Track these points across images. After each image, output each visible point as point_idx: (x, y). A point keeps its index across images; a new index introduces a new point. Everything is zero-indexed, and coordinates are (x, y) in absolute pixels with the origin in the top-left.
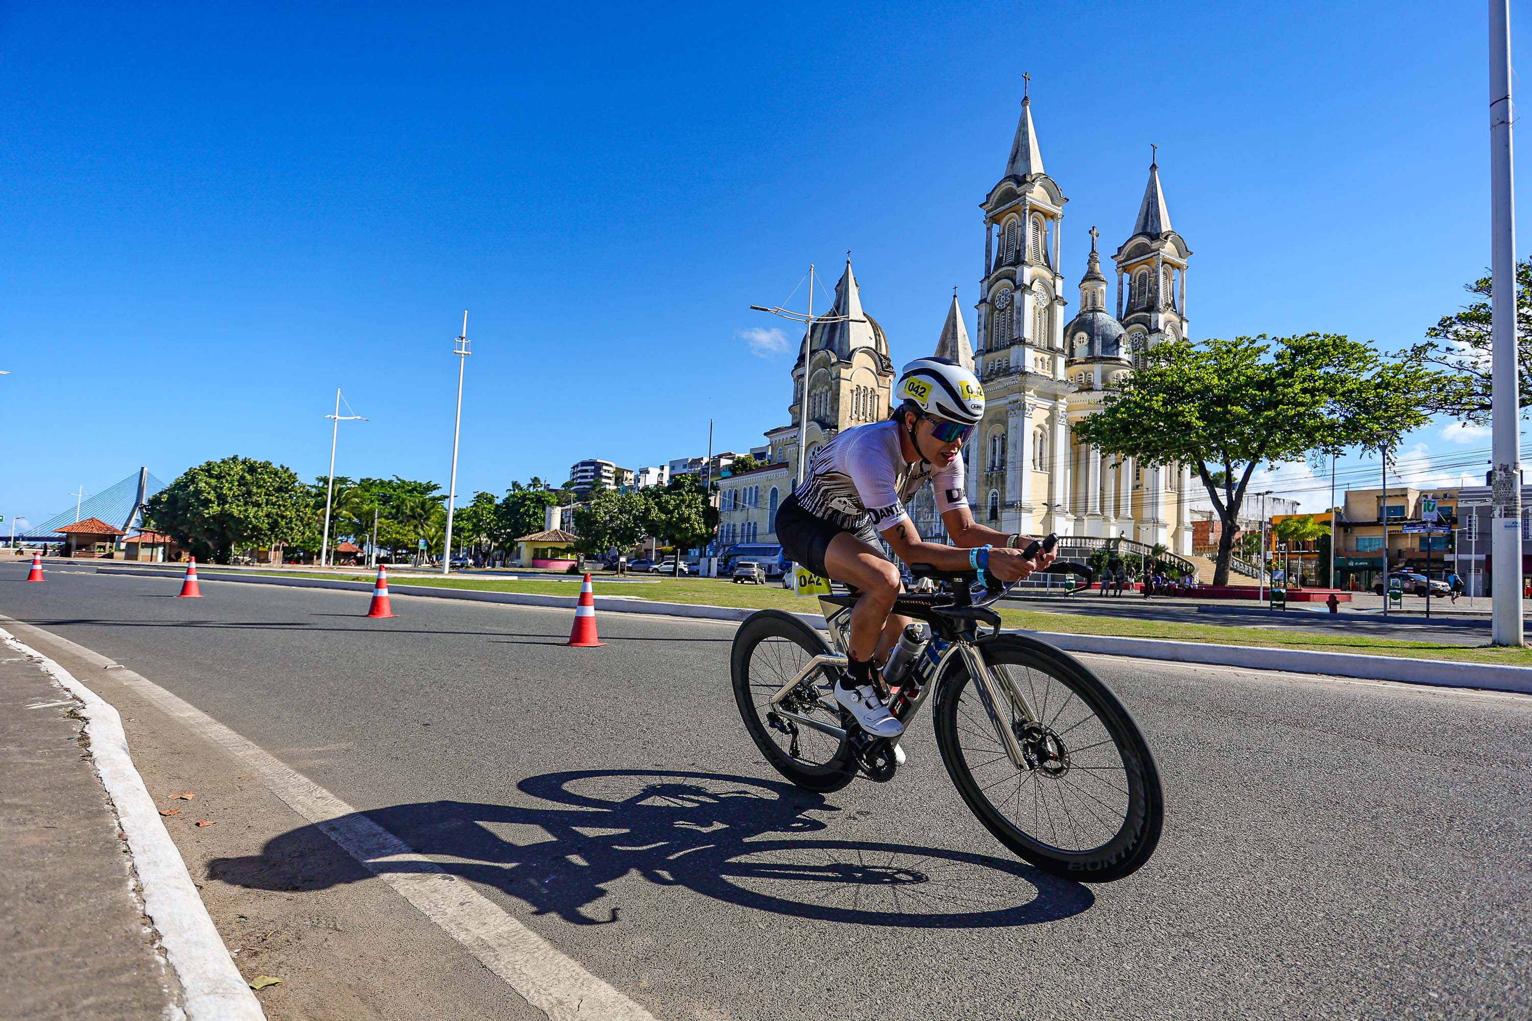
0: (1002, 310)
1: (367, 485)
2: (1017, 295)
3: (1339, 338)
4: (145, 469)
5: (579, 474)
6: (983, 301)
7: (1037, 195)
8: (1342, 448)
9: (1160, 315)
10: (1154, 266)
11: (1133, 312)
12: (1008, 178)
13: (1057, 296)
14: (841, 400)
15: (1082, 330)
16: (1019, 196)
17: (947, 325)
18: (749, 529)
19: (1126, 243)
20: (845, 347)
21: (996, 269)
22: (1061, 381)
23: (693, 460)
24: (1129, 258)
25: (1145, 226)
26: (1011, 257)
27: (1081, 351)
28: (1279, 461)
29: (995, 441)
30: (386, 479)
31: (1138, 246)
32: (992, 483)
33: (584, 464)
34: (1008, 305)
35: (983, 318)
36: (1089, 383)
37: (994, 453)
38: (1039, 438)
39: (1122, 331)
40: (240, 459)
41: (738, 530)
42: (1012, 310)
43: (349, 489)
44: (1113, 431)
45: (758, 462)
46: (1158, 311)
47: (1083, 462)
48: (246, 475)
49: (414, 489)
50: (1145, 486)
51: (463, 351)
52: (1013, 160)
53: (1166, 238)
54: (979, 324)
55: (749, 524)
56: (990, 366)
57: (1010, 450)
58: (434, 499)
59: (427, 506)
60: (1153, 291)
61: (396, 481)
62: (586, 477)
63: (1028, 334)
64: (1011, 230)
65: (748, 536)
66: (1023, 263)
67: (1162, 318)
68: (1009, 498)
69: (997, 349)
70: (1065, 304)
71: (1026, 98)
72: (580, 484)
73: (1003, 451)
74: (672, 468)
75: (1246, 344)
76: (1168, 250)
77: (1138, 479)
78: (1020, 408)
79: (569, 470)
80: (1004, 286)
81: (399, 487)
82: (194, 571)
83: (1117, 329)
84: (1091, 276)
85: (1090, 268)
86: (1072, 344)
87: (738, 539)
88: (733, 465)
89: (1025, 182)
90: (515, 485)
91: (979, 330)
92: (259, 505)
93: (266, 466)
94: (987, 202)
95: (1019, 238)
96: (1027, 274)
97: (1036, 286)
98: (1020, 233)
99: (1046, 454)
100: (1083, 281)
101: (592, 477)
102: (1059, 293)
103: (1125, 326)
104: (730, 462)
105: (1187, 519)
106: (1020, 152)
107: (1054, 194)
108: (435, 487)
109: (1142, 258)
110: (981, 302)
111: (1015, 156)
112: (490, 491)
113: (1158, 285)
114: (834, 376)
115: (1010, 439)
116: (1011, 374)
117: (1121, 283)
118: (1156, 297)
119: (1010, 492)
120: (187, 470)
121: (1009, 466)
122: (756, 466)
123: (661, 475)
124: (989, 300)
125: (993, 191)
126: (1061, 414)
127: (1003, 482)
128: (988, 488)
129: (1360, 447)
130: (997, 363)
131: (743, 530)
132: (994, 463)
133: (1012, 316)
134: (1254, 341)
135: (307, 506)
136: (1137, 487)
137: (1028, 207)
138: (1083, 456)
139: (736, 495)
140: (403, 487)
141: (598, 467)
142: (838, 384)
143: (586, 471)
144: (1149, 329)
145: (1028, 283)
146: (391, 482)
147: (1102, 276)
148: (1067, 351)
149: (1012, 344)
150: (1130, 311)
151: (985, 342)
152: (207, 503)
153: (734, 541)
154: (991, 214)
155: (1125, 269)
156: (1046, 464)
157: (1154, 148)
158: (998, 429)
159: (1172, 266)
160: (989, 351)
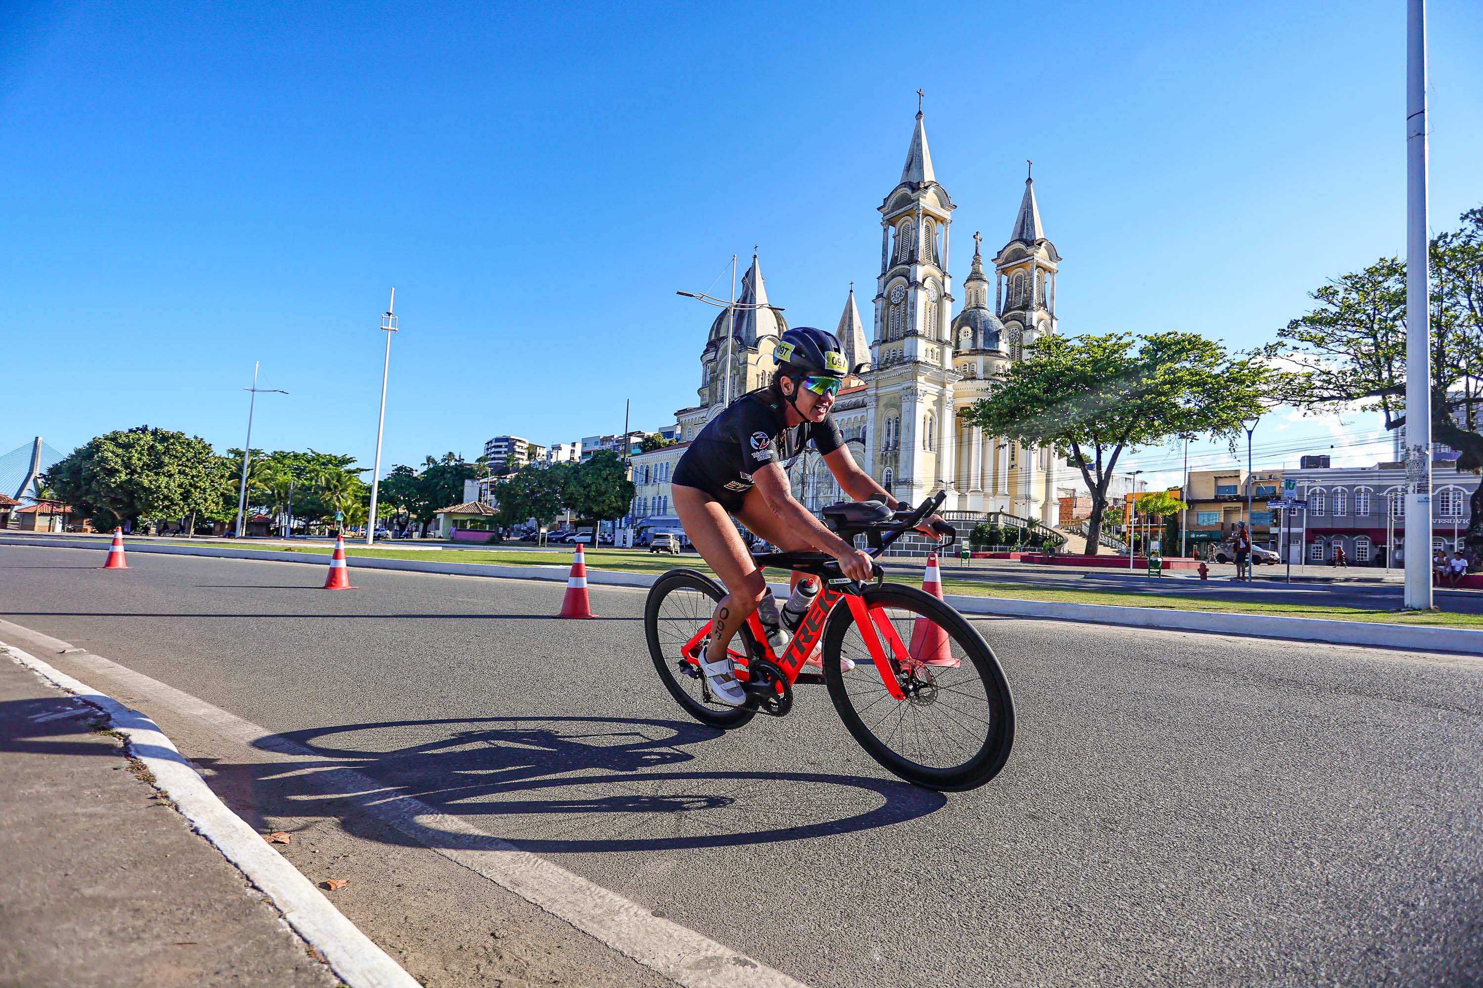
0: (897, 305)
1: (280, 457)
2: (911, 291)
3: (1194, 336)
4: (40, 439)
5: (493, 450)
6: (880, 296)
7: (929, 201)
8: (1195, 433)
9: (1034, 313)
10: (1029, 270)
11: (1011, 310)
12: (903, 184)
13: (945, 294)
14: (748, 383)
15: (967, 325)
16: (913, 201)
17: (844, 318)
18: (659, 502)
19: (1005, 248)
20: (751, 335)
21: (891, 267)
22: (949, 370)
23: (605, 437)
24: (1007, 261)
25: (1021, 233)
26: (905, 257)
27: (966, 343)
28: (1141, 445)
29: (889, 423)
30: (300, 451)
31: (1015, 251)
32: (886, 462)
33: (497, 440)
34: (902, 300)
35: (880, 311)
36: (973, 373)
37: (889, 435)
38: (929, 422)
39: (1002, 327)
40: (150, 429)
41: (650, 503)
42: (906, 305)
43: (263, 460)
44: (1000, 415)
45: (667, 441)
46: (1032, 309)
47: (965, 443)
48: (157, 444)
49: (330, 462)
50: (1019, 466)
51: (390, 327)
52: (908, 168)
53: (1040, 244)
54: (876, 316)
55: (660, 497)
56: (886, 355)
57: (903, 431)
58: (349, 472)
59: (344, 479)
60: (1028, 292)
61: (310, 454)
62: (500, 453)
63: (920, 327)
64: (906, 232)
65: (659, 509)
66: (916, 262)
67: (1036, 316)
68: (902, 476)
69: (892, 340)
70: (953, 300)
71: (920, 113)
72: (493, 459)
73: (897, 433)
74: (584, 445)
75: (1114, 340)
76: (1041, 255)
77: (1013, 459)
78: (913, 393)
79: (484, 446)
80: (899, 283)
81: (313, 459)
82: (120, 542)
83: (997, 324)
84: (976, 276)
85: (974, 269)
86: (958, 337)
87: (649, 512)
88: (643, 443)
89: (919, 189)
90: (429, 459)
91: (876, 322)
92: (171, 476)
93: (178, 437)
94: (884, 206)
95: (913, 240)
96: (920, 272)
97: (928, 283)
98: (913, 235)
99: (935, 436)
100: (968, 281)
101: (505, 452)
102: (948, 291)
103: (1004, 322)
104: (640, 440)
105: (1055, 495)
106: (914, 161)
107: (944, 199)
108: (350, 461)
109: (1019, 261)
110: (878, 296)
111: (910, 165)
112: (408, 465)
113: (1032, 287)
114: (741, 362)
115: (903, 423)
116: (905, 363)
117: (1000, 284)
118: (1031, 298)
119: (903, 470)
120: (91, 440)
121: (902, 447)
122: (665, 444)
123: (573, 451)
124: (885, 295)
125: (890, 196)
126: (948, 400)
127: (897, 461)
128: (882, 466)
129: (1209, 433)
130: (892, 353)
131: (654, 503)
132: (888, 443)
133: (906, 310)
134: (1120, 338)
135: (222, 476)
136: (1013, 466)
137: (921, 212)
138: (965, 438)
139: (647, 471)
140: (318, 460)
141: (510, 443)
142: (746, 369)
143: (500, 447)
144: (1024, 326)
145: (921, 281)
146: (304, 454)
147: (985, 277)
148: (953, 343)
149: (906, 336)
150: (1008, 309)
151: (882, 333)
152: (113, 472)
153: (645, 513)
154: (887, 217)
155: (1004, 271)
156: (934, 445)
157: (1030, 163)
158: (893, 413)
159: (1045, 270)
160: (885, 342)
